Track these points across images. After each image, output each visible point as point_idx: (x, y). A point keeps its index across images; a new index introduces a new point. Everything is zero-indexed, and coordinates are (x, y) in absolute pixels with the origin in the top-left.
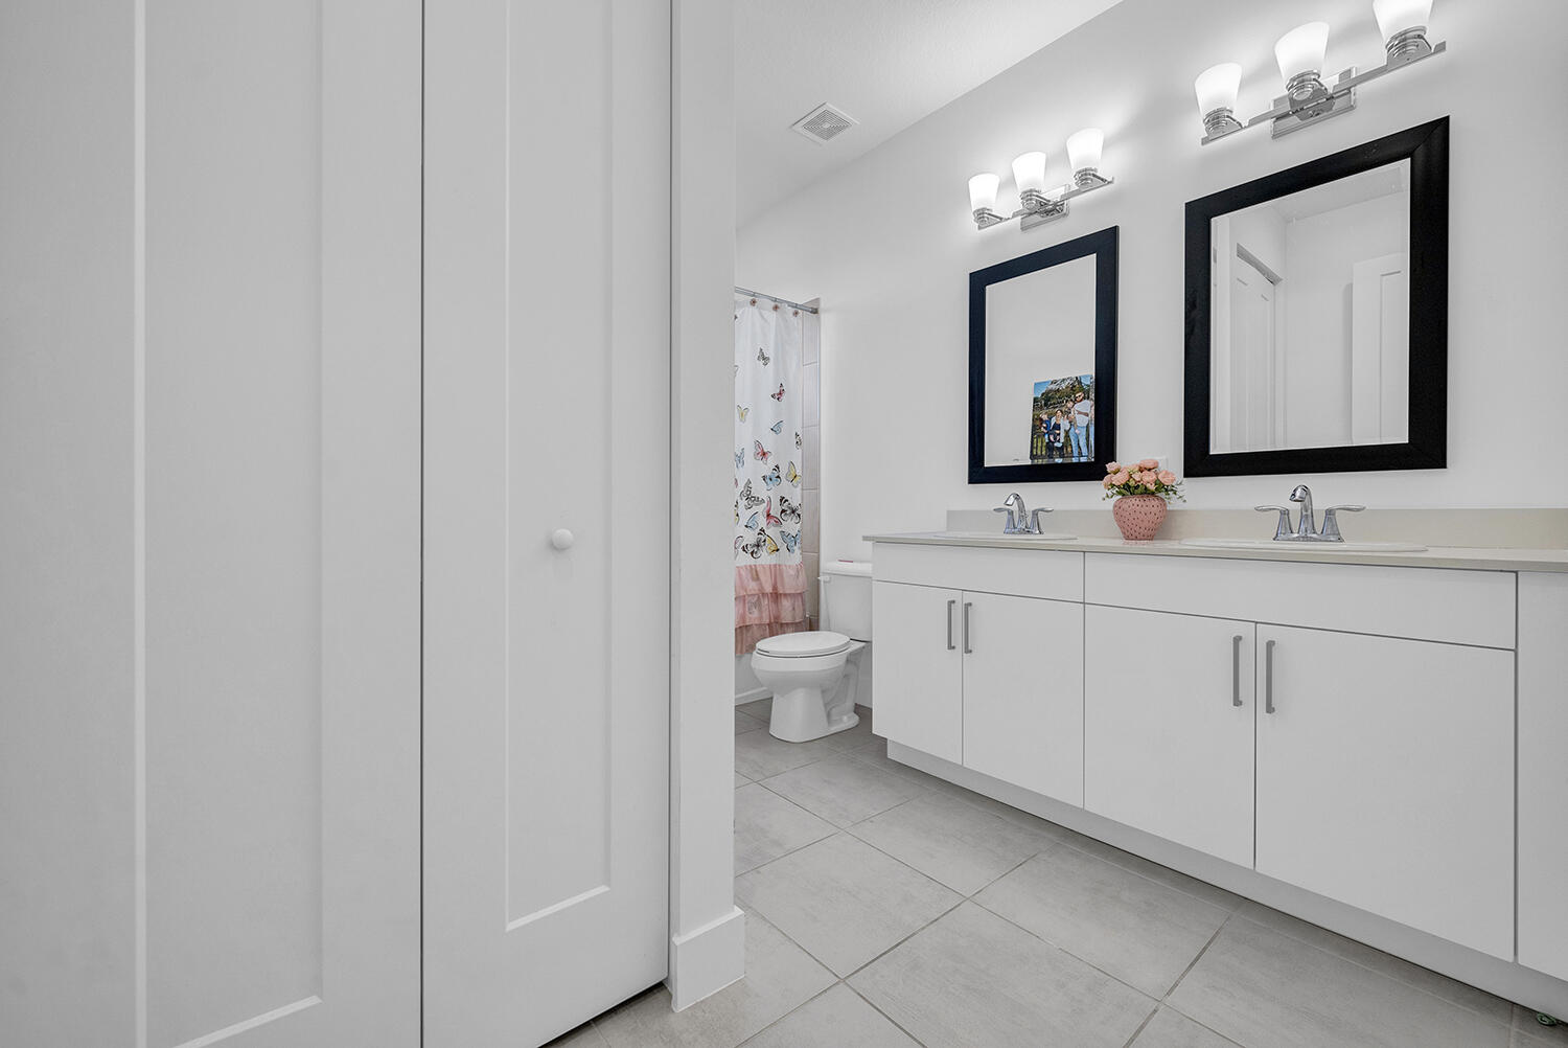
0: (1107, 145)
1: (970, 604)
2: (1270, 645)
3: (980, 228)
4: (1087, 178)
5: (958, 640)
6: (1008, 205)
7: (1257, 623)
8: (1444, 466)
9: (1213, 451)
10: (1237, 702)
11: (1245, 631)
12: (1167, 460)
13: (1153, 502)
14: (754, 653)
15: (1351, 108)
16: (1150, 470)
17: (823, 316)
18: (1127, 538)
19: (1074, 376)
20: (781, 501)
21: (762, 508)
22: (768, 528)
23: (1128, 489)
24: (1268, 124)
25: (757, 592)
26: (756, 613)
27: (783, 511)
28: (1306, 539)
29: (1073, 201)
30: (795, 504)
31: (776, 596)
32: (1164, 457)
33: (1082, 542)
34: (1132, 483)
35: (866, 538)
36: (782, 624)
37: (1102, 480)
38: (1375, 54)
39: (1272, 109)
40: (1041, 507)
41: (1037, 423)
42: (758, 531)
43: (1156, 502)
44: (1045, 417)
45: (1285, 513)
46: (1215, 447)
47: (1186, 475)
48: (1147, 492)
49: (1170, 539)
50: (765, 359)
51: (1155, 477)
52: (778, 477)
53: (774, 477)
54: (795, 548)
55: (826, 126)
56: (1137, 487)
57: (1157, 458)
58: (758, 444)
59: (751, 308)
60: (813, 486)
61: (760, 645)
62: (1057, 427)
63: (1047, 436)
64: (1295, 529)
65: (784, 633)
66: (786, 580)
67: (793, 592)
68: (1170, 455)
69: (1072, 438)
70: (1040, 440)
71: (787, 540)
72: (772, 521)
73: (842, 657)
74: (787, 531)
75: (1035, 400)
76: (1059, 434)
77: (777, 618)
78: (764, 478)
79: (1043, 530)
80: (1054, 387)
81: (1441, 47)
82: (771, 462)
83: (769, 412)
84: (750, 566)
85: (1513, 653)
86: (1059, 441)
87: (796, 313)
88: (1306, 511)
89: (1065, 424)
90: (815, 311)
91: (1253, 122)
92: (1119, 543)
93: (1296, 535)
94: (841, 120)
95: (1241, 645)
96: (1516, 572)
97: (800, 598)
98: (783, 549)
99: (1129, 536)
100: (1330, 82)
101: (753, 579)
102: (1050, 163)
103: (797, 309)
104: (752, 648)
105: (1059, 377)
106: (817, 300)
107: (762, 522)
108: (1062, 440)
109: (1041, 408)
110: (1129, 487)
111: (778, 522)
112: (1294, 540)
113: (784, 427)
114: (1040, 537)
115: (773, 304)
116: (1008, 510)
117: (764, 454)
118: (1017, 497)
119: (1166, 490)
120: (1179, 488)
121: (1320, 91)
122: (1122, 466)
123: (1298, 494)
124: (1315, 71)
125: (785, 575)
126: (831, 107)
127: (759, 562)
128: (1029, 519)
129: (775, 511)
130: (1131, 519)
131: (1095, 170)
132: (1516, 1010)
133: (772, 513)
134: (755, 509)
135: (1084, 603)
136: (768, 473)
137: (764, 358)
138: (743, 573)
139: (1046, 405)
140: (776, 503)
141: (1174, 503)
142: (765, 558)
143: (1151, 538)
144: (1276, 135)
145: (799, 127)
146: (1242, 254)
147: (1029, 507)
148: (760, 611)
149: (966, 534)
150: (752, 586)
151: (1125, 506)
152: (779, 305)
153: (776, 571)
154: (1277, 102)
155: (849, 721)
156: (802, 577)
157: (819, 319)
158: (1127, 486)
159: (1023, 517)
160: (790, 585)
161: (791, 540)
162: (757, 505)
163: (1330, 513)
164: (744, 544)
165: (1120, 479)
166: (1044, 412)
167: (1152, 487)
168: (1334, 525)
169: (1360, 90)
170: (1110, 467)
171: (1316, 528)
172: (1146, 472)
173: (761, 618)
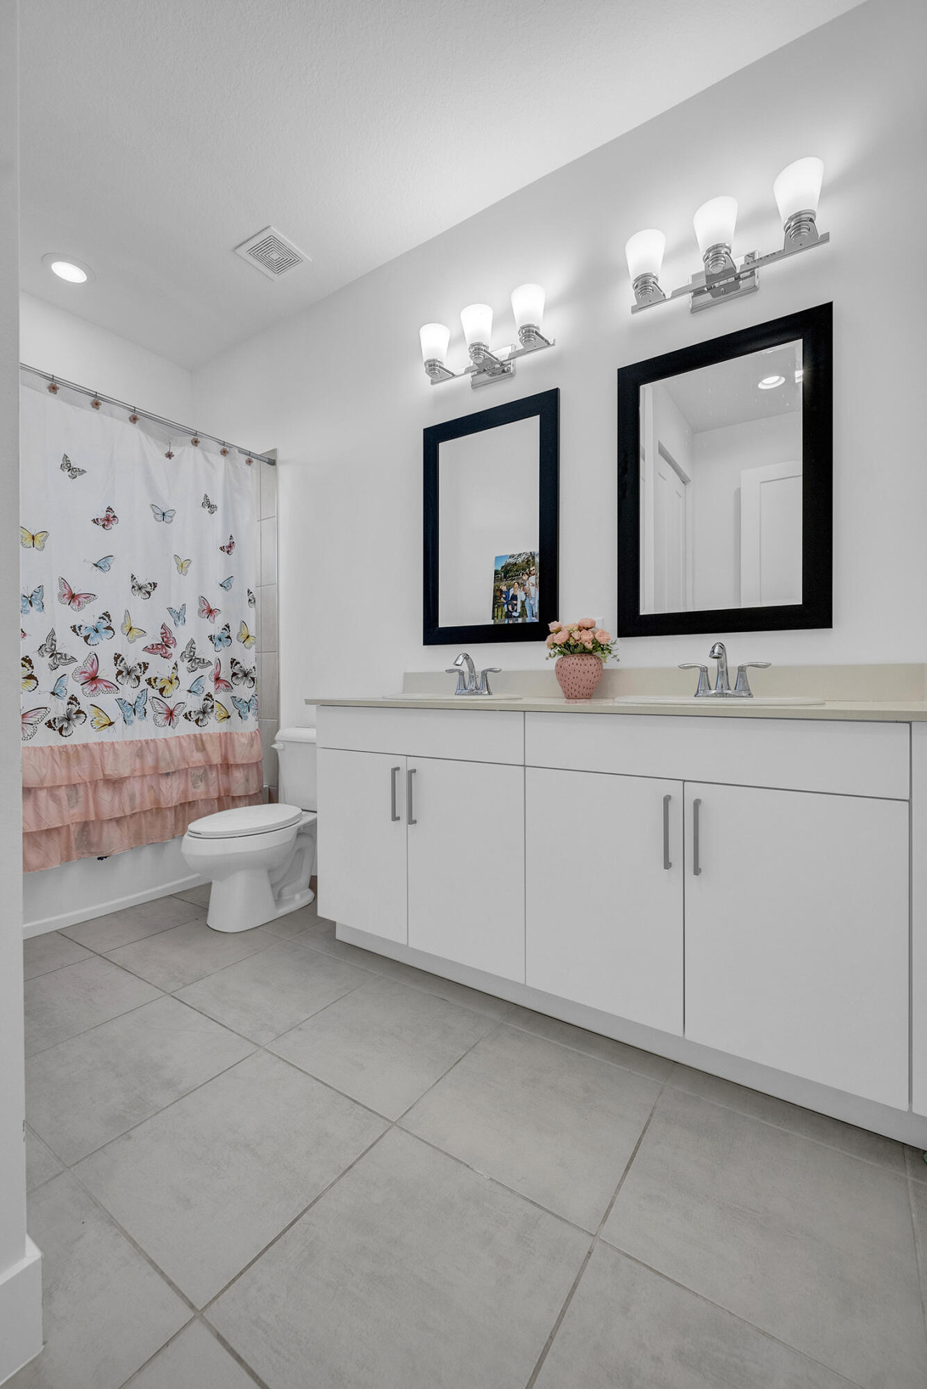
0: (548, 308)
1: (414, 771)
2: (697, 803)
3: (433, 383)
4: (530, 334)
5: (402, 811)
6: (459, 362)
7: (685, 781)
8: (830, 626)
9: (642, 613)
10: (667, 865)
11: (674, 789)
12: (603, 619)
13: (590, 661)
14: (186, 836)
15: (754, 289)
16: (587, 629)
17: (281, 468)
18: (568, 698)
19: (528, 552)
20: (232, 663)
21: (208, 672)
22: (216, 693)
23: (569, 648)
24: (687, 299)
25: (204, 764)
26: (202, 787)
27: (234, 674)
28: (723, 695)
29: (520, 360)
30: (247, 666)
31: (227, 767)
32: (601, 618)
33: (527, 701)
34: (572, 642)
35: (308, 702)
36: (233, 798)
37: (544, 639)
38: (774, 239)
39: (690, 282)
40: (487, 668)
41: (498, 594)
42: (203, 696)
43: (593, 661)
44: (504, 588)
45: (704, 670)
46: (644, 608)
47: (619, 636)
48: (585, 652)
49: (607, 698)
50: (211, 507)
51: (592, 636)
52: (229, 637)
53: (224, 638)
54: (249, 715)
55: (275, 256)
56: (576, 646)
57: (596, 619)
58: (203, 600)
59: (193, 449)
60: (270, 647)
61: (193, 826)
62: (515, 597)
63: (506, 606)
64: (713, 686)
65: (237, 807)
66: (238, 750)
67: (244, 762)
68: (605, 617)
69: (528, 608)
70: (500, 610)
71: (239, 705)
72: (222, 685)
73: (292, 831)
74: (238, 696)
75: (496, 573)
76: (516, 605)
77: (228, 791)
78: (211, 638)
79: (491, 690)
80: (512, 561)
81: (826, 238)
82: (220, 621)
83: (217, 566)
84: (195, 736)
85: (907, 803)
86: (516, 611)
87: (249, 462)
88: (722, 667)
89: (521, 596)
90: (272, 463)
91: (676, 294)
92: (562, 702)
93: (714, 692)
94: (290, 252)
95: (670, 804)
96: (910, 723)
97: (255, 770)
98: (234, 716)
99: (569, 696)
100: (739, 262)
101: (198, 750)
102: (496, 323)
103: (250, 458)
104: (184, 831)
105: (516, 553)
106: (274, 451)
107: (210, 687)
108: (519, 610)
109: (501, 579)
110: (569, 646)
111: (229, 687)
112: (712, 696)
113: (235, 583)
114: (489, 697)
115: (221, 447)
116: (459, 671)
117: (210, 612)
118: (467, 657)
119: (602, 649)
120: (614, 647)
121: (730, 271)
122: (563, 626)
123: (716, 651)
124: (727, 245)
125: (236, 745)
126: (275, 231)
127: (205, 730)
128: (479, 680)
129: (225, 674)
130: (571, 677)
131: (537, 328)
132: (907, 1152)
133: (222, 676)
134: (199, 672)
135: (524, 766)
136: (217, 632)
137: (209, 505)
138: (184, 744)
139: (505, 577)
140: (226, 665)
141: (609, 663)
142: (213, 726)
143: (589, 696)
144: (695, 310)
145: (243, 251)
146: (662, 452)
147: (479, 668)
148: (207, 785)
149: (418, 696)
150: (197, 758)
151: (566, 665)
152: (228, 449)
153: (226, 740)
154: (695, 277)
155: (300, 899)
156: (257, 747)
157: (276, 471)
158: (567, 645)
159: (472, 678)
160: (242, 753)
161: (243, 707)
162: (202, 667)
163: (741, 669)
164: (186, 710)
165: (560, 638)
166: (504, 583)
167: (590, 646)
168: (745, 681)
169: (763, 271)
170: (553, 626)
171: (730, 684)
172: (584, 630)
173: (207, 792)
